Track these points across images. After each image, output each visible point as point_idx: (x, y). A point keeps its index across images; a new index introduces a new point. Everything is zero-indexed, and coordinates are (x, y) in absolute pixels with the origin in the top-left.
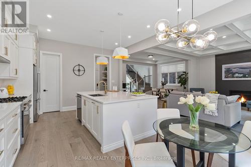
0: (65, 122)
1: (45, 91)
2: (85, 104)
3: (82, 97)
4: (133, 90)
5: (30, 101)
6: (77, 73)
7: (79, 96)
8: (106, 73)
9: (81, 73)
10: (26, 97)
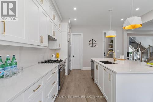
0: (84, 78)
1: (74, 56)
2: (97, 69)
3: (95, 62)
4: (135, 58)
5: (65, 62)
6: (91, 45)
7: (93, 61)
8: (112, 45)
9: (94, 45)
10: (63, 60)
